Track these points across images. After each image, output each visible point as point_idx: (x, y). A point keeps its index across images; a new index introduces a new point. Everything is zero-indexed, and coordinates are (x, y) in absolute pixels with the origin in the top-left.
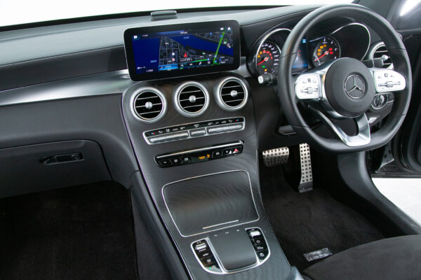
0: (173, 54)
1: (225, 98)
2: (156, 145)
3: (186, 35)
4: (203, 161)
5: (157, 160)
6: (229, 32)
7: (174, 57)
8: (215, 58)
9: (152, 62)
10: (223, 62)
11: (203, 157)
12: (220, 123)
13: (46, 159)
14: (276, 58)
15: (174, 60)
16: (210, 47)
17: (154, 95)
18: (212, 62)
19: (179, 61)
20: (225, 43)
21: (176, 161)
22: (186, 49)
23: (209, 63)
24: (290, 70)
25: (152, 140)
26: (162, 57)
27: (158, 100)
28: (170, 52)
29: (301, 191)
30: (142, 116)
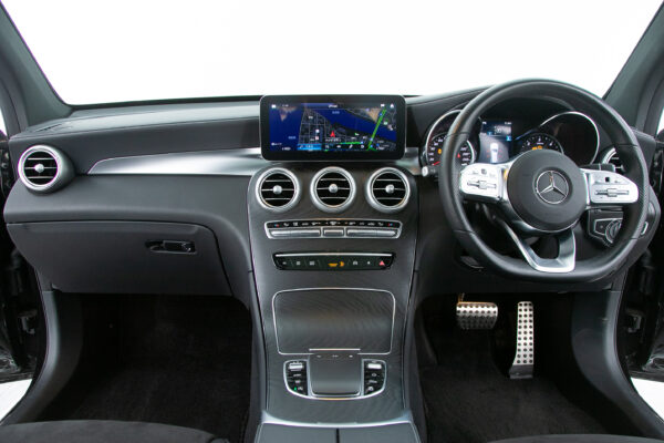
0: (317, 131)
1: (377, 194)
2: (278, 240)
3: (335, 109)
4: (333, 269)
5: (275, 258)
6: (392, 111)
7: (318, 135)
8: (371, 142)
9: (290, 138)
10: (382, 149)
11: (335, 265)
12: (366, 225)
13: (154, 243)
14: (466, 157)
15: (317, 138)
16: (366, 127)
17: (287, 178)
18: (366, 147)
19: (324, 140)
20: (386, 123)
21: (298, 263)
22: (334, 126)
23: (363, 147)
24: (455, 154)
25: (273, 233)
26: (303, 134)
27: (291, 185)
28: (313, 128)
29: (512, 377)
30: (268, 202)
